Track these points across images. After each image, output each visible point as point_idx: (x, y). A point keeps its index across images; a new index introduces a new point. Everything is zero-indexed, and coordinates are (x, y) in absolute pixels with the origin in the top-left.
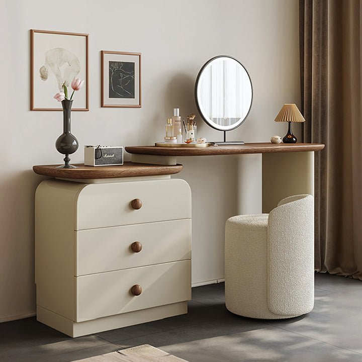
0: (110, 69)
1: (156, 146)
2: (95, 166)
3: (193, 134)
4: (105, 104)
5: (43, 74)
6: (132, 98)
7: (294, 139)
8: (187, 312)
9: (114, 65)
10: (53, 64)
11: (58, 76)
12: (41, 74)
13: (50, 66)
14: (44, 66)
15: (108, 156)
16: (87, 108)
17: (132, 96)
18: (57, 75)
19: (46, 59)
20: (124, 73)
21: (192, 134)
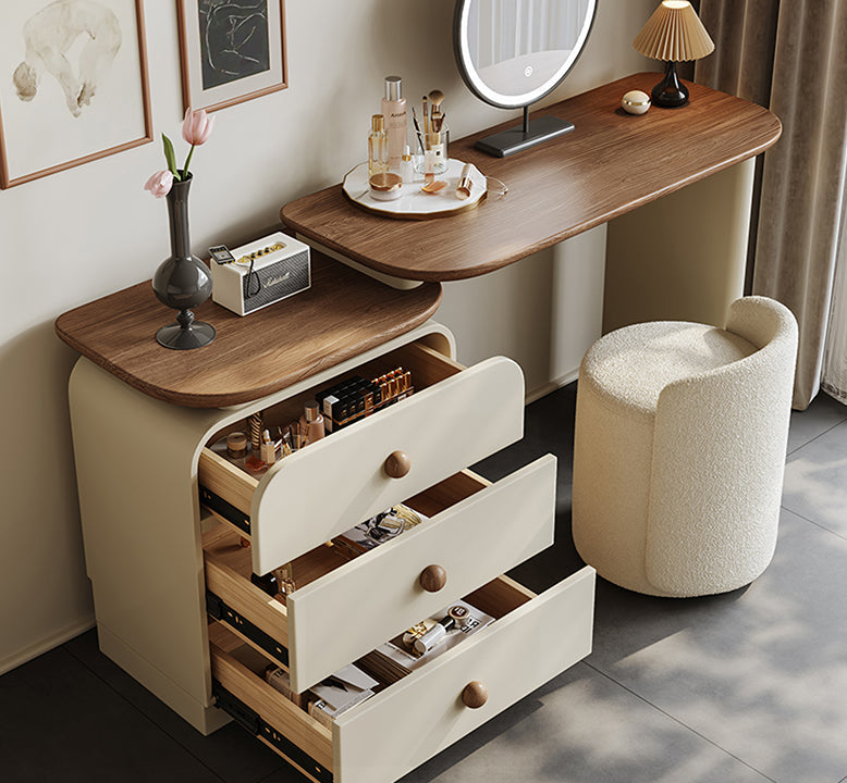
0: (200, 13)
2: (245, 314)
3: (442, 153)
5: (23, 84)
6: (264, 70)
10: (47, 49)
11: (63, 77)
12: (18, 86)
13: (40, 55)
14: (24, 63)
15: (275, 282)
16: (147, 136)
17: (264, 65)
18: (61, 75)
19: (28, 42)
20: (240, 12)
21: (438, 153)
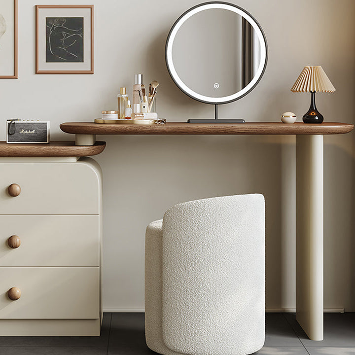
0: (47, 27)
1: (95, 123)
2: (7, 142)
4: (40, 69)
6: (80, 62)
7: (317, 118)
8: (99, 335)
9: (53, 22)
15: (26, 132)
16: (15, 75)
17: (80, 59)
21: (144, 107)
